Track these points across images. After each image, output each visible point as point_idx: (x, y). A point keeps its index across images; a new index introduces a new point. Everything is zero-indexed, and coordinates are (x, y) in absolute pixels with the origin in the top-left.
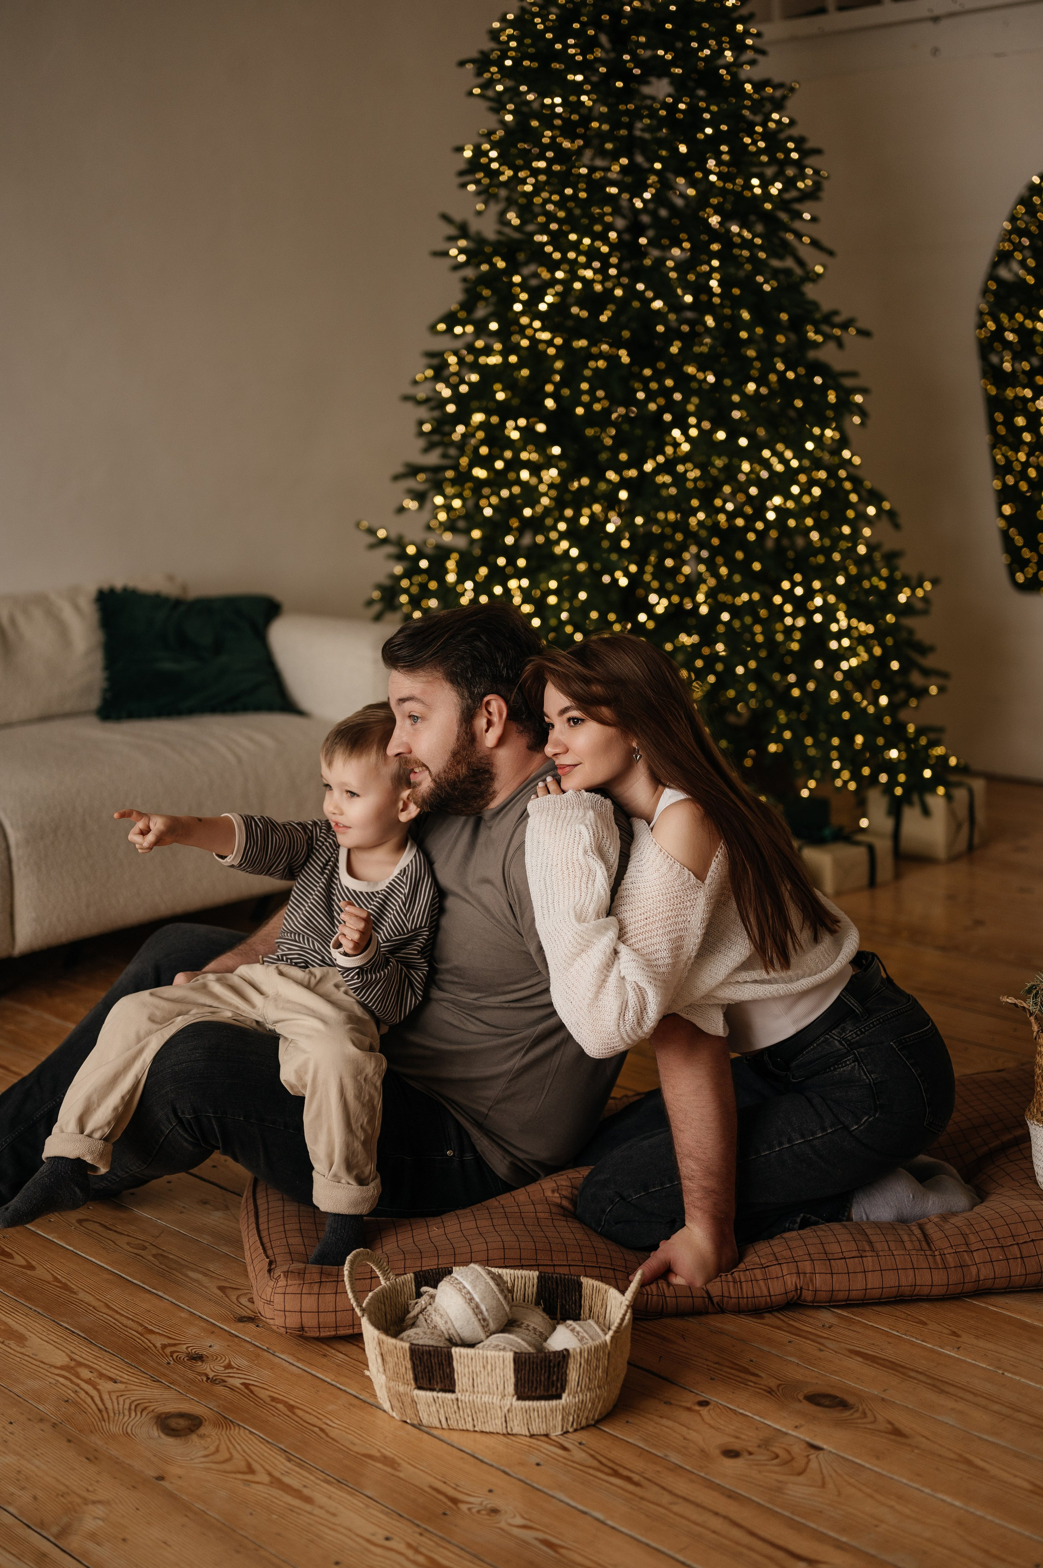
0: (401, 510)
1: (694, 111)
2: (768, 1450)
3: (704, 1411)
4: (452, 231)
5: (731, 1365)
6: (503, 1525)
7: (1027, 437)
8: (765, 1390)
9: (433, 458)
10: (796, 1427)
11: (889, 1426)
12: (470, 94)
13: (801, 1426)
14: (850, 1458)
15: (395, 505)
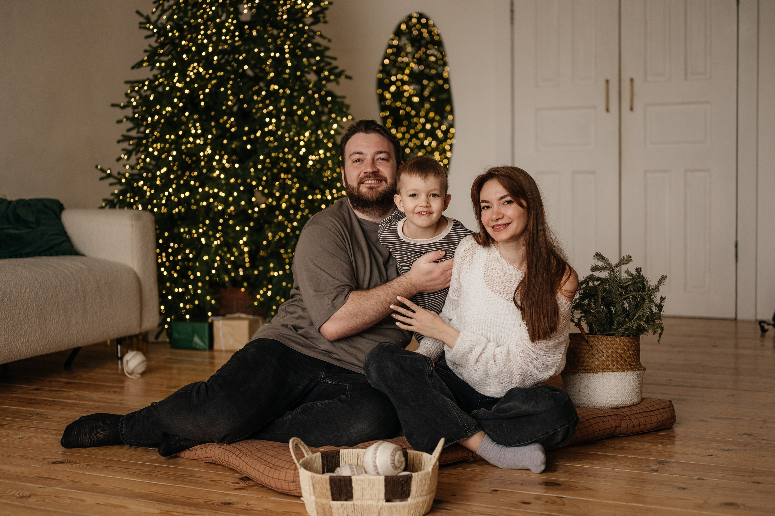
0: (119, 159)
2: (541, 500)
8: (519, 484)
10: (545, 492)
13: (548, 492)
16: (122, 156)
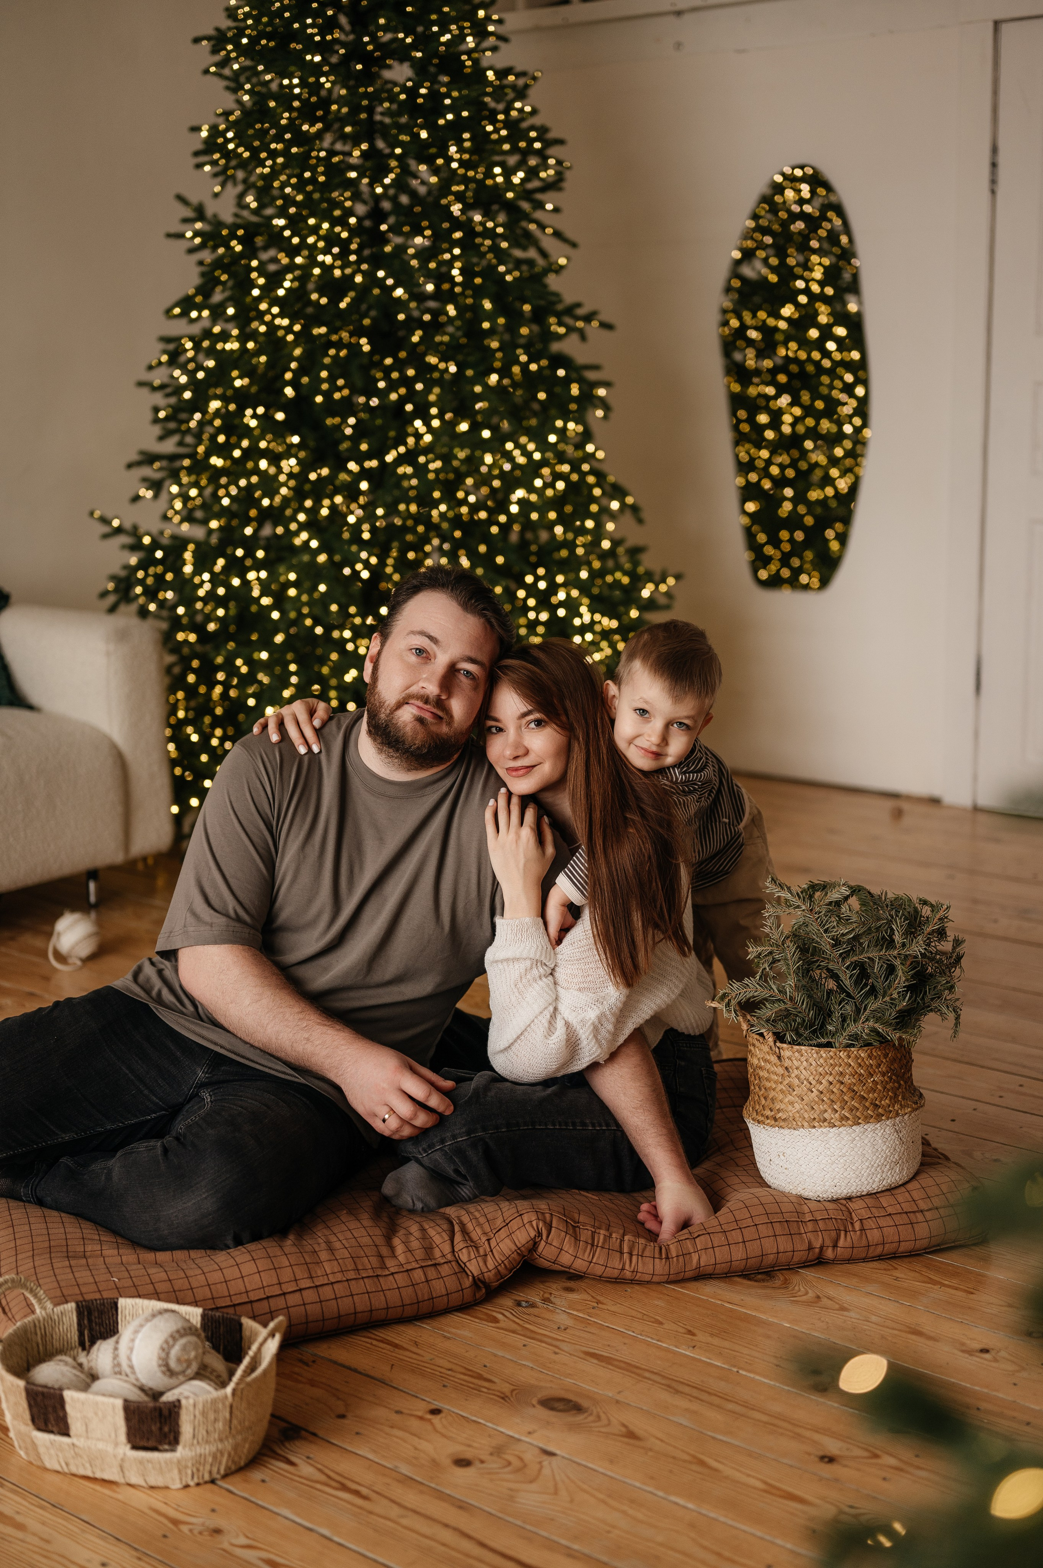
0: (137, 498)
1: (435, 97)
2: (501, 1458)
3: (436, 1419)
4: (189, 213)
5: (463, 1371)
6: (226, 1545)
7: (770, 435)
8: (498, 1396)
9: (169, 446)
10: (530, 1433)
11: (624, 1430)
12: (206, 72)
13: (534, 1431)
14: (584, 1463)
15: (131, 494)
16: (143, 492)
